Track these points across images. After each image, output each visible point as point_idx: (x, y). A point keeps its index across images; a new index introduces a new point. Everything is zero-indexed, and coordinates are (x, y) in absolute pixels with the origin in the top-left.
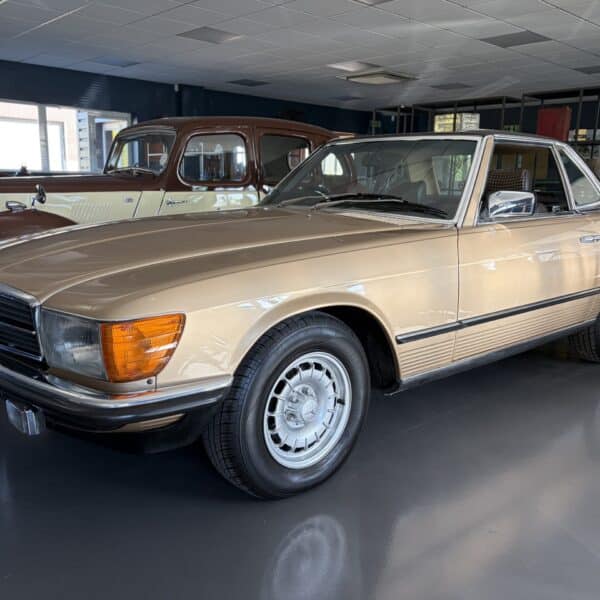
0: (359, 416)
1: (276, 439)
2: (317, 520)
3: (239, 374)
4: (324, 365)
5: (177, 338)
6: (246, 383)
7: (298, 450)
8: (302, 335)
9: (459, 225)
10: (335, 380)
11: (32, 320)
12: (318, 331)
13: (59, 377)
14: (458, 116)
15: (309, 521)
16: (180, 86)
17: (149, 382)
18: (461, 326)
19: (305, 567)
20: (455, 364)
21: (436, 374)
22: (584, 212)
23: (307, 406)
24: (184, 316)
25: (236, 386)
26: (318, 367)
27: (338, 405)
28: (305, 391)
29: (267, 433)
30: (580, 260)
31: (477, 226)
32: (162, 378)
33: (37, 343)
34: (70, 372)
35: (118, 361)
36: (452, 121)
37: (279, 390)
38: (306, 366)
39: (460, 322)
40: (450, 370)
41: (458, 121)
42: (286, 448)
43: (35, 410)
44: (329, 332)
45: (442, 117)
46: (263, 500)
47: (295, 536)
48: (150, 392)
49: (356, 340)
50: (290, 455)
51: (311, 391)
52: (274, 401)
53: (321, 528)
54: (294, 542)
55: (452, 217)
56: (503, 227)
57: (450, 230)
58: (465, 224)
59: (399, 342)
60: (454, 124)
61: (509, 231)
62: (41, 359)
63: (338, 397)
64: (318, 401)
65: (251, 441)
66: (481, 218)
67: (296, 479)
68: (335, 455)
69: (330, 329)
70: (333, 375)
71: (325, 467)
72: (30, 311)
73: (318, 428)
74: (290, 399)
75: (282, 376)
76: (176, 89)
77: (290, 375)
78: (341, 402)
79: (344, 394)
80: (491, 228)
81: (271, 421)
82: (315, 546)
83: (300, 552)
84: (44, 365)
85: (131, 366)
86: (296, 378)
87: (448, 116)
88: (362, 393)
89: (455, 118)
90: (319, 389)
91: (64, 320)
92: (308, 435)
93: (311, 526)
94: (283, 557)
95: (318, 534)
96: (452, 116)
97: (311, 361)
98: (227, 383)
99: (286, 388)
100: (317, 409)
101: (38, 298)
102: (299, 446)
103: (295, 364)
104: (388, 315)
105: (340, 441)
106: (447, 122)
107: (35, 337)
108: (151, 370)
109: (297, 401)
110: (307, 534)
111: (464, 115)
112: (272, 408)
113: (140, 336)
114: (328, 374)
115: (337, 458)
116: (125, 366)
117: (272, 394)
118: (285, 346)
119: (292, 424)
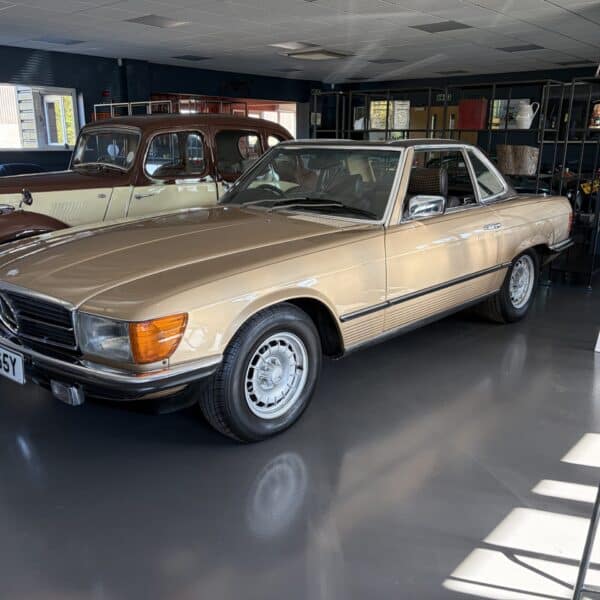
0: (314, 377)
1: (254, 398)
2: (284, 456)
3: (226, 353)
4: (287, 342)
5: (182, 330)
6: (231, 359)
7: (270, 405)
8: (271, 321)
9: (386, 225)
10: (295, 352)
11: (70, 321)
12: (281, 317)
13: (90, 361)
14: (390, 103)
15: (278, 458)
16: (124, 60)
17: (164, 363)
18: (389, 304)
19: (277, 492)
20: (385, 334)
21: (372, 342)
22: (488, 204)
23: (276, 372)
24: (187, 314)
25: (224, 362)
26: (283, 343)
27: (298, 370)
28: (273, 362)
29: (248, 395)
30: (483, 242)
31: (401, 225)
32: (173, 359)
33: (73, 337)
34: (99, 357)
35: (142, 348)
36: (385, 107)
37: (254, 363)
38: (273, 343)
39: (388, 302)
40: (382, 338)
41: (391, 107)
42: (261, 404)
43: (77, 387)
44: (290, 317)
45: (377, 103)
46: (245, 444)
47: (270, 468)
48: (165, 370)
49: (309, 321)
50: (264, 409)
51: (278, 361)
52: (252, 370)
53: (289, 463)
54: (269, 473)
55: (381, 218)
56: (420, 224)
57: (380, 229)
58: (391, 224)
59: (342, 321)
60: (388, 110)
61: (425, 227)
62: (76, 348)
63: (298, 364)
64: (284, 369)
65: (236, 400)
66: (403, 217)
67: (270, 427)
68: (297, 407)
69: (291, 314)
70: (293, 348)
71: (290, 416)
72: (68, 314)
73: (284, 389)
74: (263, 368)
75: (257, 352)
76: (120, 63)
77: (262, 351)
78: (300, 368)
79: (302, 362)
80: (412, 226)
81: (250, 384)
82: (283, 477)
83: (273, 481)
84: (79, 353)
85: (150, 353)
86: (266, 353)
87: (382, 103)
88: (315, 361)
89: (388, 105)
90: (284, 360)
91: (98, 321)
92: (277, 394)
93: (280, 462)
94: (260, 486)
95: (285, 467)
96: (386, 103)
97: (277, 339)
98: (219, 360)
99: (260, 361)
100: (283, 375)
101: (74, 304)
102: (270, 402)
103: (266, 342)
104: (332, 299)
105: (300, 397)
106: (381, 107)
107: (73, 332)
108: (165, 354)
109: (268, 370)
110: (278, 467)
111: (396, 102)
112: (250, 376)
113: (157, 331)
114: (290, 348)
115: (298, 411)
116: (146, 353)
117: (250, 366)
118: (258, 330)
119: (264, 386)
